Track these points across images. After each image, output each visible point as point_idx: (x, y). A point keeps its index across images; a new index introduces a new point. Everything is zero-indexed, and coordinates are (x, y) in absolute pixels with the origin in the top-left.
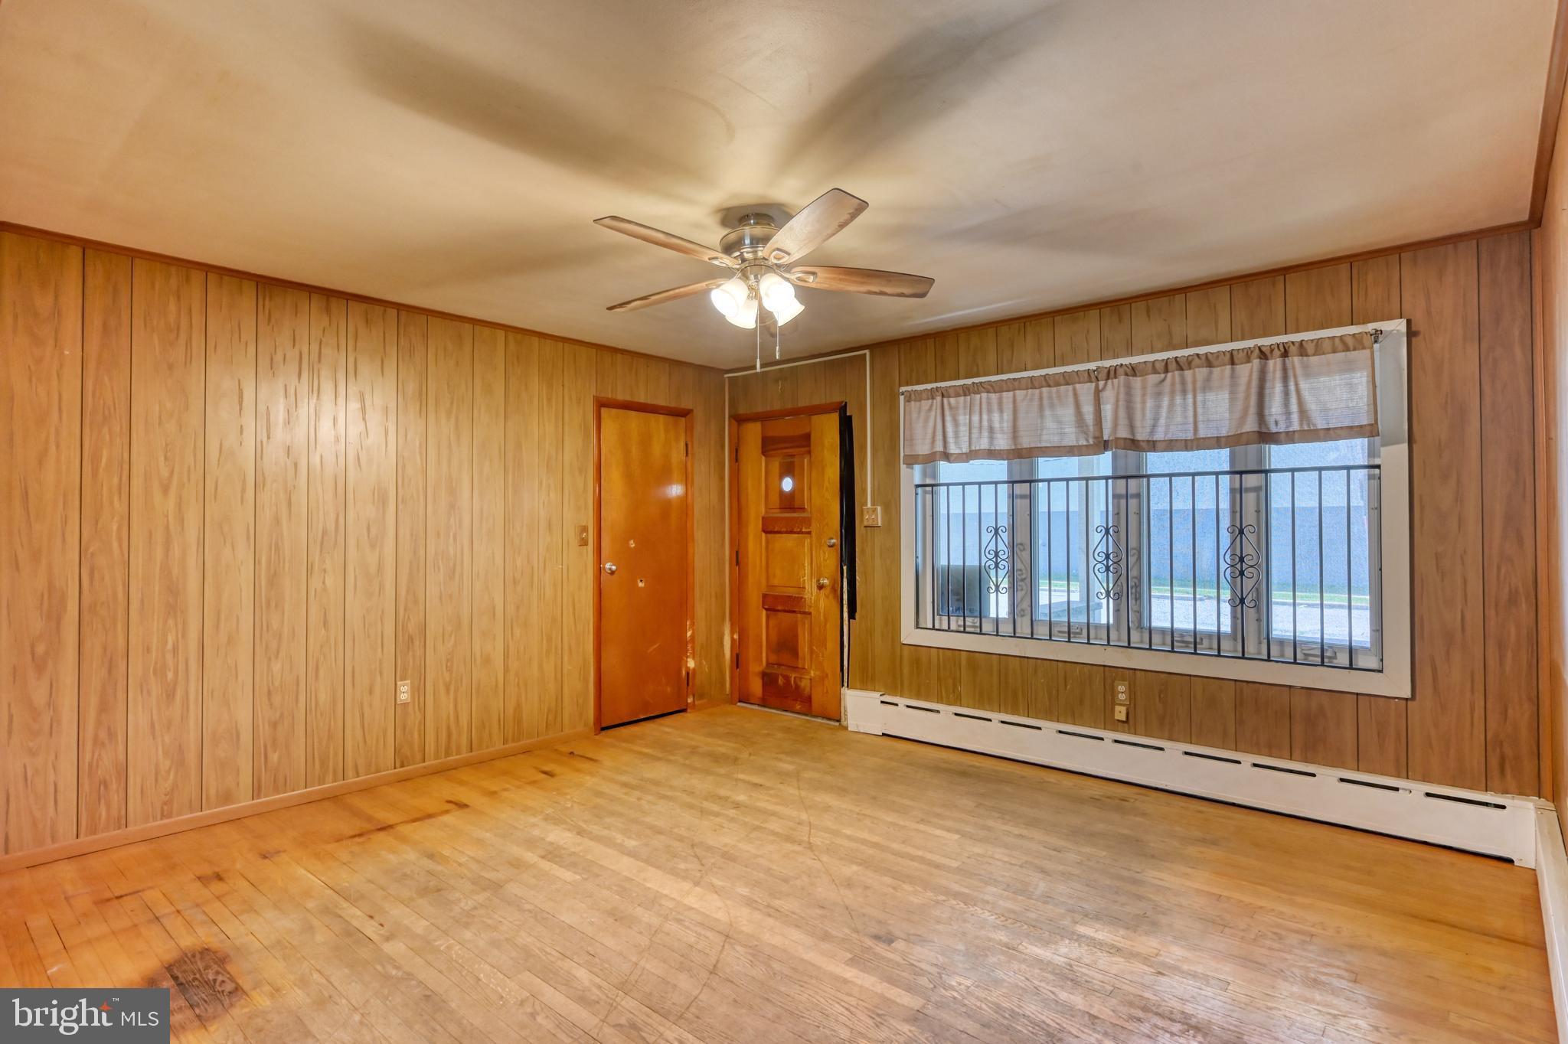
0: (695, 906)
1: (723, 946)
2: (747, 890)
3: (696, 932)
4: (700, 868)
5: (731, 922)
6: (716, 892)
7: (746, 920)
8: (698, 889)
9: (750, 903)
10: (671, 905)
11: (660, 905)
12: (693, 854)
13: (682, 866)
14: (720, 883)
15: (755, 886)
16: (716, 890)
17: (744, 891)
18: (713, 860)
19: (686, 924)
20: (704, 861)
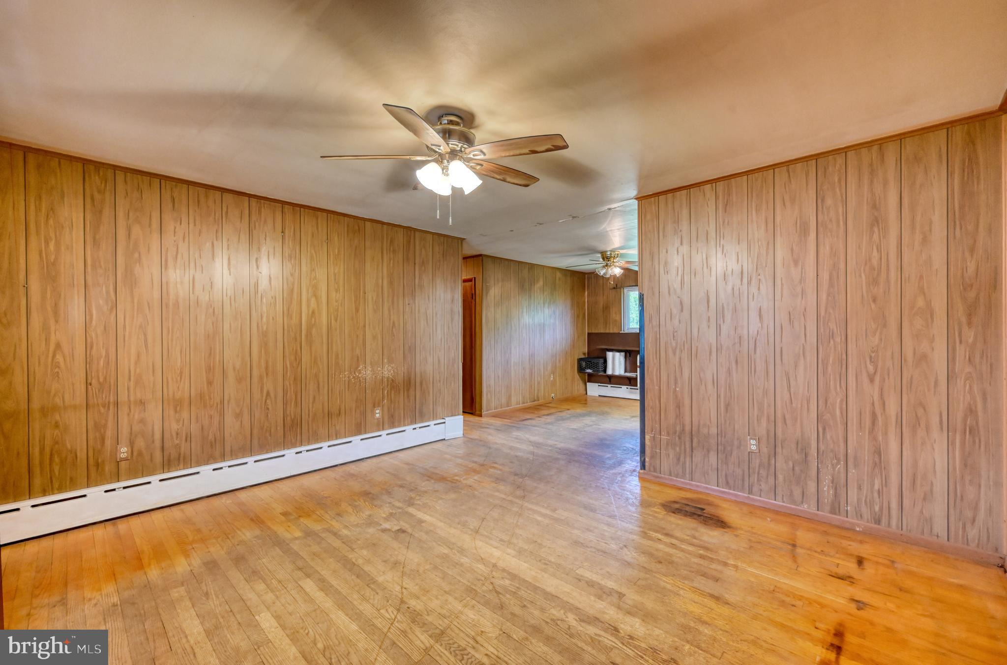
0: (495, 549)
1: (479, 528)
2: (462, 560)
3: (492, 535)
4: (493, 580)
5: (475, 540)
6: (482, 559)
7: (466, 540)
8: (494, 561)
9: (462, 551)
10: (509, 551)
11: (515, 550)
12: (501, 596)
13: (507, 582)
14: (479, 566)
15: (457, 564)
16: (482, 560)
17: (464, 560)
18: (484, 588)
19: (498, 539)
20: (491, 587)
